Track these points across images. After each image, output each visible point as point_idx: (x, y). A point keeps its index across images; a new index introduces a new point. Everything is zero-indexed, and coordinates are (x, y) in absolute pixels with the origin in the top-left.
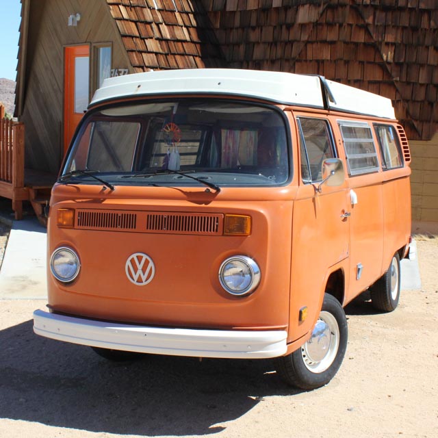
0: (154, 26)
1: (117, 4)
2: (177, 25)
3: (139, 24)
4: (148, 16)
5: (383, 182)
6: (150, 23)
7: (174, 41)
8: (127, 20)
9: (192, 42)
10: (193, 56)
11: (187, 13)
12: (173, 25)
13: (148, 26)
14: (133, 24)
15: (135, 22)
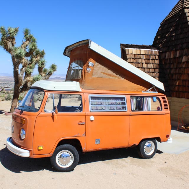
0: (141, 64)
1: (130, 58)
2: (149, 63)
3: (136, 63)
4: (140, 61)
5: (130, 115)
6: (140, 63)
7: (147, 68)
8: (132, 63)
9: (153, 68)
10: (153, 73)
11: (154, 60)
12: (148, 64)
13: (139, 64)
14: (134, 64)
15: (135, 63)
